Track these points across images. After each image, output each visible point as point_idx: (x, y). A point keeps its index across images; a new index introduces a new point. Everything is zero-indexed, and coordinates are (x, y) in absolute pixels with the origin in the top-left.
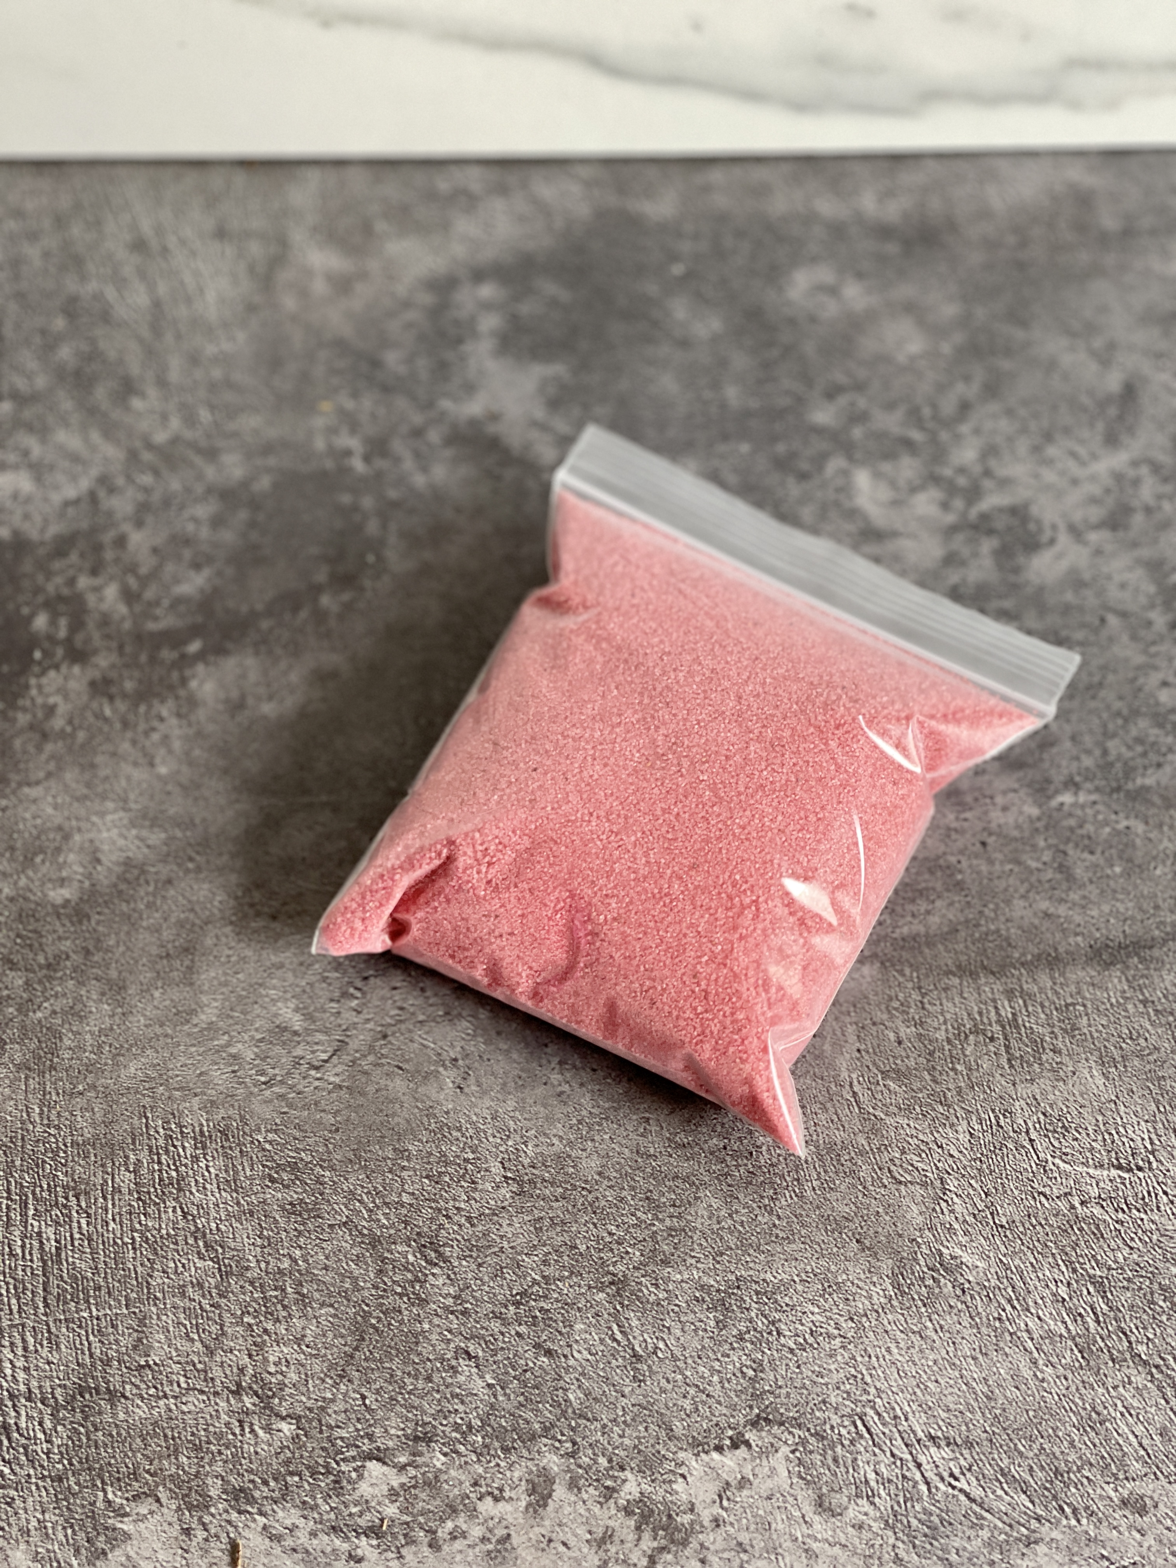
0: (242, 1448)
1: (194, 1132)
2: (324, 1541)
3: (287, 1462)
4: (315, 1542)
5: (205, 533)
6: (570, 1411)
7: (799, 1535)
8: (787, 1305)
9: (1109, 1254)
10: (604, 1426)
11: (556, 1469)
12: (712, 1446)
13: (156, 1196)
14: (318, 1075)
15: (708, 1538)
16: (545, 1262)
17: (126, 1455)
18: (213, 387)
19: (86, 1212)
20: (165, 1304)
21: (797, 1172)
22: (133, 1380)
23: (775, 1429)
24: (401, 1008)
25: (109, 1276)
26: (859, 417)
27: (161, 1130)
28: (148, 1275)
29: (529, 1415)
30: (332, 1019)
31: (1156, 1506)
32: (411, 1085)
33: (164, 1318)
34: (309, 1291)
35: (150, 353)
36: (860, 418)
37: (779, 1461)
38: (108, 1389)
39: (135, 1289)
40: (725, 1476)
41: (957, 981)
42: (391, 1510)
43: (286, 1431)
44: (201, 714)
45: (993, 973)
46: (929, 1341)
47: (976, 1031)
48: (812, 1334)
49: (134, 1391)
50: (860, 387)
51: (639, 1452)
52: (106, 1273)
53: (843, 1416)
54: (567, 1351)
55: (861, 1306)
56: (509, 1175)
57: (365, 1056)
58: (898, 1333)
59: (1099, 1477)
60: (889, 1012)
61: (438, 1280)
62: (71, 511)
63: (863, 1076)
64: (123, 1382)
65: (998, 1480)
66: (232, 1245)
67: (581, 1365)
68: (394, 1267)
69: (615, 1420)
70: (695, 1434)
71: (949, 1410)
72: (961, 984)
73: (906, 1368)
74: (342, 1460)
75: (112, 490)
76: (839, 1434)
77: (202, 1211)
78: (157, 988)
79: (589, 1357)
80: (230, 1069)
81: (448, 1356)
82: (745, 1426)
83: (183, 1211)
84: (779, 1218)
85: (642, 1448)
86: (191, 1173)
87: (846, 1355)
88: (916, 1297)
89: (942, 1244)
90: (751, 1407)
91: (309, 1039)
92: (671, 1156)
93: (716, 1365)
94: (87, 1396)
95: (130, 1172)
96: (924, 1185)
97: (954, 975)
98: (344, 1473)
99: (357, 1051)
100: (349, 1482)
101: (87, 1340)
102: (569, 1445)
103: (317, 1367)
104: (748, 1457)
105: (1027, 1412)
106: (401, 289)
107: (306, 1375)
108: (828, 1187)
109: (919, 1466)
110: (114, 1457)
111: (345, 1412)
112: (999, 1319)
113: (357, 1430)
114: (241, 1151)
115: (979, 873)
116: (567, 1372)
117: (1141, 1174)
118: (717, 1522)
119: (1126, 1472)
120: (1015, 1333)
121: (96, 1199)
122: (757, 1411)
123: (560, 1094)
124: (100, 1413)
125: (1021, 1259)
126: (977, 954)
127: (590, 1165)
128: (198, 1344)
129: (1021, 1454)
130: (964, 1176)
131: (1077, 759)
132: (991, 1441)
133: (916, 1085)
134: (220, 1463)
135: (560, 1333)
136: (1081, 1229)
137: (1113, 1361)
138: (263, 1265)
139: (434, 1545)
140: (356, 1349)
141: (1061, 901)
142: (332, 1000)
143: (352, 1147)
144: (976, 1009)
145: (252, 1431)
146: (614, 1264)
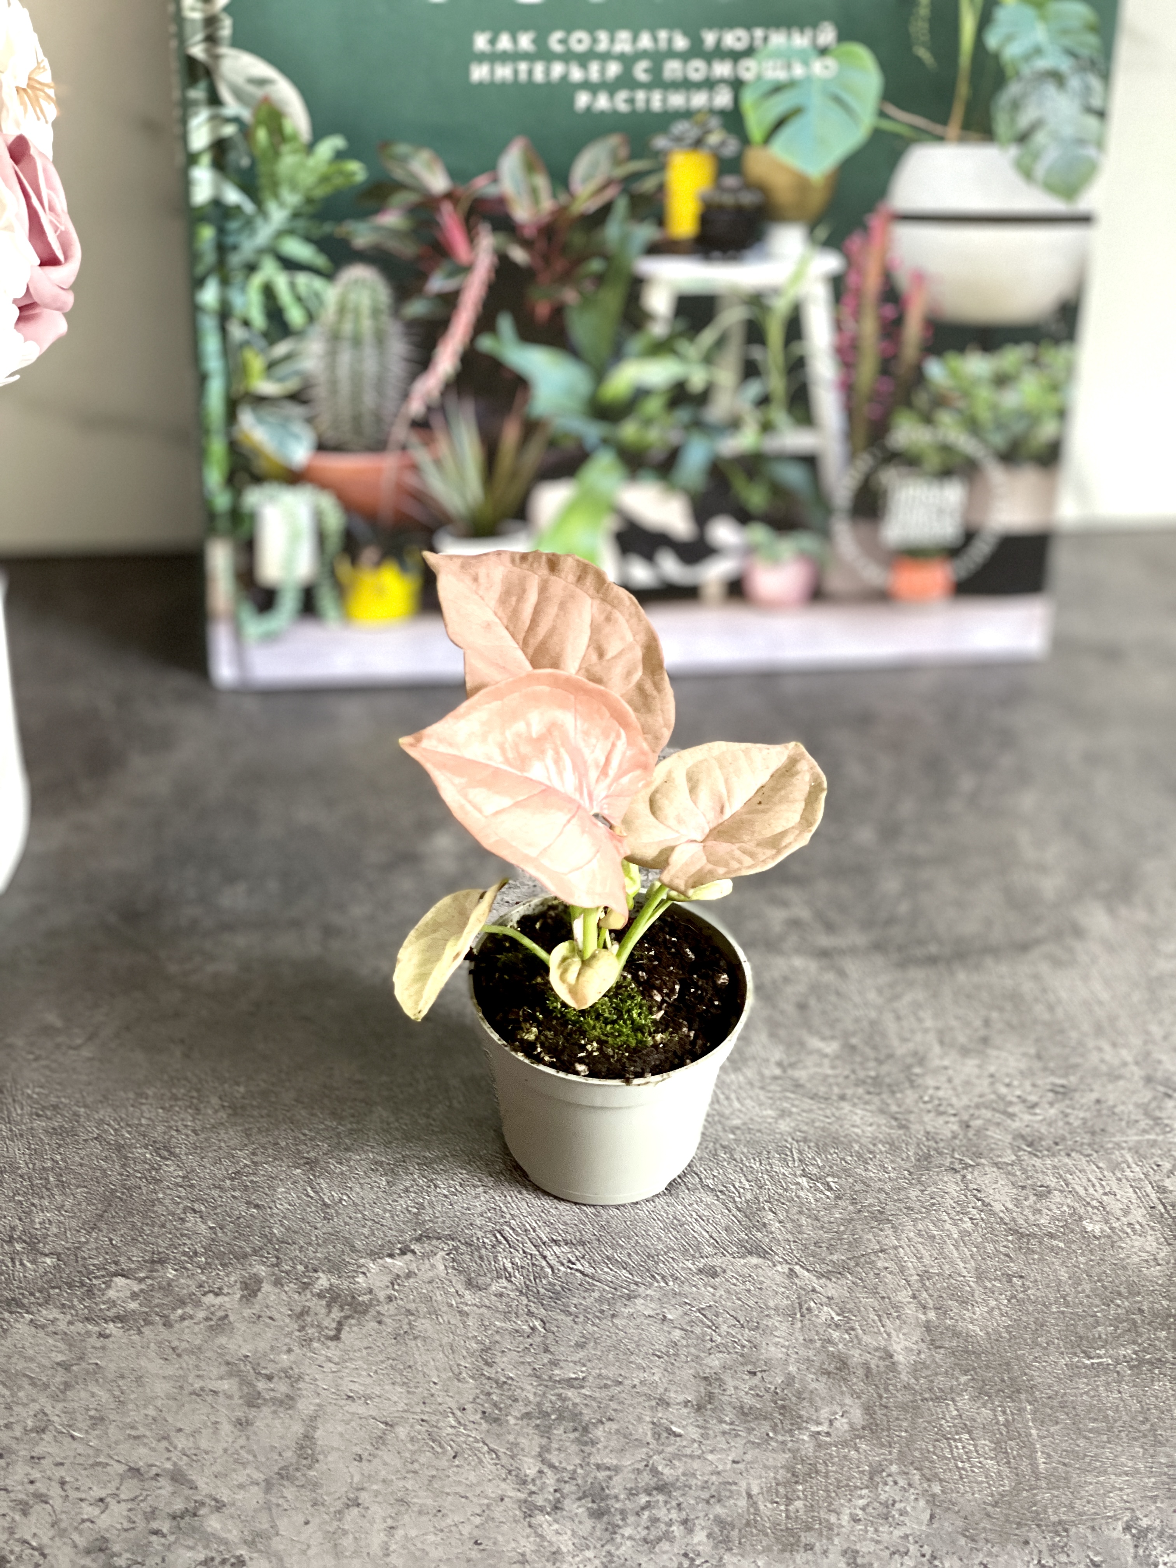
0: (13, 1274)
2: (79, 1327)
3: (49, 1281)
4: (72, 1327)
6: (274, 1239)
7: (454, 1302)
10: (301, 1247)
11: (264, 1274)
12: (386, 1254)
14: (76, 1053)
15: (384, 1308)
16: (254, 1154)
23: (434, 1242)
29: (242, 1244)
30: (87, 1019)
31: (724, 1272)
34: (67, 1179)
40: (395, 1271)
42: (133, 1305)
43: (49, 1263)
48: (461, 1185)
51: (329, 1261)
53: (486, 1232)
54: (272, 1205)
56: (226, 1104)
57: (112, 1041)
59: (681, 1257)
61: (170, 1168)
65: (605, 1262)
67: (283, 1213)
68: (135, 1162)
69: (310, 1243)
70: (372, 1248)
71: (566, 1224)
73: (533, 1202)
74: (95, 1277)
76: (484, 1243)
79: (289, 1207)
81: (178, 1212)
82: (411, 1242)
85: (331, 1258)
87: (487, 1197)
90: (415, 1230)
91: (68, 1032)
92: (350, 1088)
93: (388, 1207)
98: (95, 1285)
99: (106, 1038)
100: (99, 1290)
102: (274, 1260)
103: (74, 1223)
104: (413, 1259)
107: (65, 1229)
109: (545, 1257)
111: (97, 1248)
113: (106, 1259)
114: (14, 1101)
116: (271, 1216)
118: (390, 1299)
119: (700, 1253)
122: (420, 1232)
123: (264, 1056)
129: (622, 1246)
132: (599, 1240)
135: (266, 1194)
138: (31, 1166)
139: (167, 1324)
140: (105, 1211)
145: (22, 1264)
146: (308, 1152)
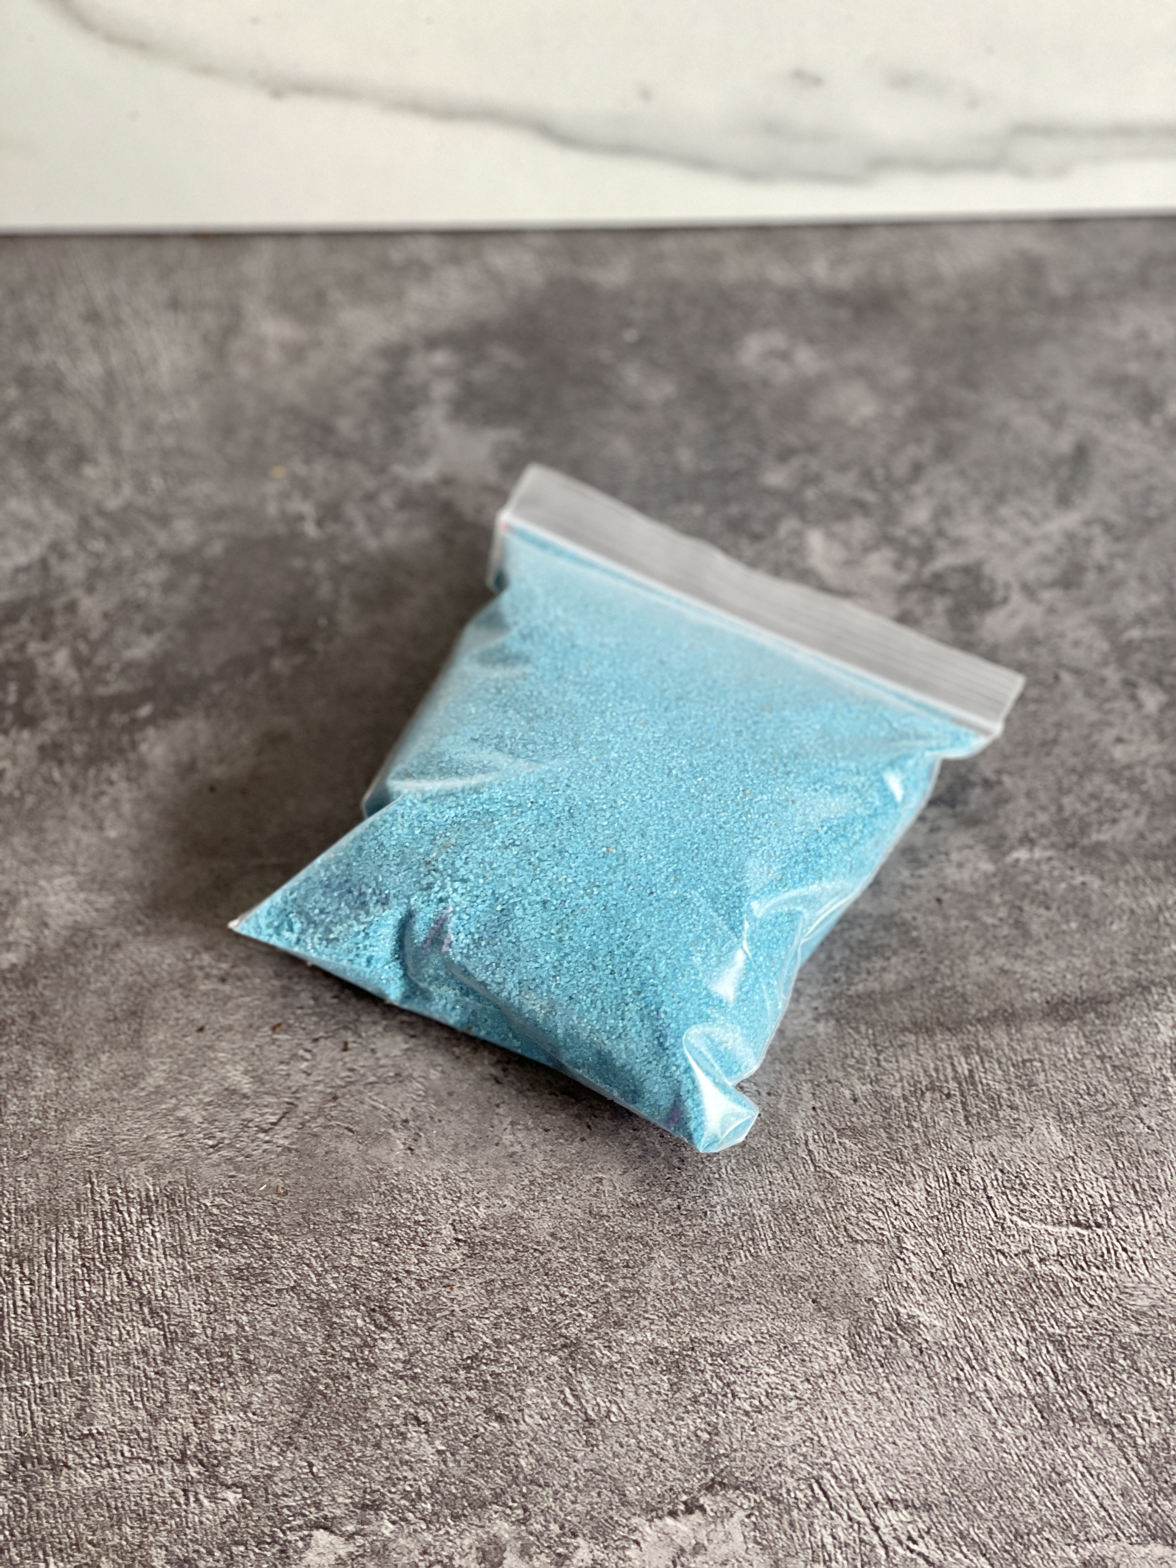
0: (186, 1517)
1: (140, 1197)
3: (232, 1532)
5: (156, 597)
6: (521, 1476)
8: (742, 1367)
9: (1069, 1312)
10: (556, 1492)
11: (507, 1536)
12: (666, 1511)
13: (101, 1262)
14: (267, 1138)
16: (496, 1326)
17: (68, 1526)
18: (166, 454)
19: (30, 1279)
20: (109, 1372)
21: (752, 1231)
22: (76, 1449)
23: (731, 1494)
24: (352, 1070)
25: (52, 1344)
26: (811, 479)
27: (107, 1196)
28: (93, 1342)
29: (480, 1482)
30: (282, 1081)
32: (361, 1147)
33: (108, 1386)
34: (255, 1357)
35: (103, 421)
36: (814, 479)
37: (734, 1525)
38: (50, 1458)
39: (79, 1357)
40: (679, 1541)
41: (913, 1038)
43: (231, 1500)
44: (151, 777)
45: (949, 1030)
46: (886, 1402)
47: (932, 1088)
48: (767, 1396)
49: (78, 1460)
50: (812, 449)
51: (592, 1518)
52: (49, 1341)
53: (799, 1479)
54: (518, 1415)
55: (817, 1367)
56: (460, 1237)
57: (314, 1118)
58: (855, 1394)
59: (1060, 1538)
60: (845, 1070)
61: (387, 1344)
62: (22, 578)
63: (818, 1134)
64: (66, 1451)
65: (956, 1543)
66: (178, 1311)
67: (533, 1431)
68: (343, 1332)
69: (567, 1486)
70: (649, 1499)
71: (907, 1473)
72: (917, 1041)
73: (864, 1430)
74: (290, 1529)
75: (63, 556)
76: (796, 1498)
77: (147, 1277)
78: (104, 1052)
79: (541, 1422)
80: (177, 1133)
81: (397, 1422)
82: (699, 1491)
83: (128, 1277)
84: (734, 1278)
85: (594, 1514)
86: (136, 1238)
87: (802, 1418)
88: (873, 1357)
89: (899, 1303)
90: (706, 1471)
91: (258, 1101)
92: (624, 1216)
93: (671, 1429)
94: (29, 1466)
95: (74, 1238)
96: (880, 1243)
97: (910, 1032)
98: (290, 1542)
99: (306, 1114)
100: (295, 1551)
101: (30, 1409)
102: (520, 1512)
103: (264, 1434)
104: (703, 1522)
105: (986, 1473)
106: (355, 356)
107: (252, 1443)
108: (783, 1247)
109: (876, 1529)
110: (56, 1527)
111: (292, 1479)
112: (958, 1380)
113: (304, 1499)
114: (188, 1216)
115: (934, 929)
116: (518, 1435)
117: (1100, 1231)
119: (1087, 1533)
120: (973, 1393)
121: (39, 1266)
122: (712, 1475)
123: (512, 1155)
124: (42, 1483)
125: (979, 1317)
126: (933, 1011)
127: (543, 1227)
128: (142, 1413)
129: (980, 1516)
130: (921, 1234)
131: (1032, 815)
132: (950, 1503)
133: (872, 1143)
134: (164, 1533)
135: (512, 1397)
136: (1039, 1287)
137: (1073, 1420)
138: (209, 1331)
140: (303, 1416)
141: (1017, 957)
142: (282, 1063)
143: (301, 1210)
144: (932, 1066)
145: (197, 1500)
146: (567, 1326)
